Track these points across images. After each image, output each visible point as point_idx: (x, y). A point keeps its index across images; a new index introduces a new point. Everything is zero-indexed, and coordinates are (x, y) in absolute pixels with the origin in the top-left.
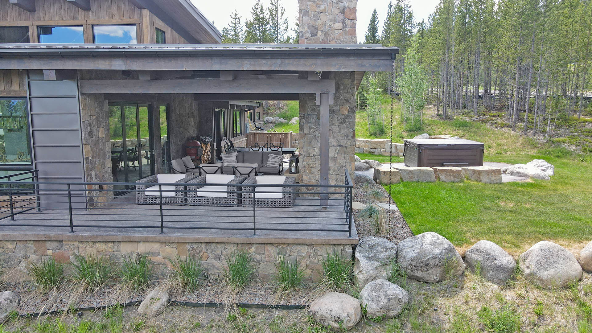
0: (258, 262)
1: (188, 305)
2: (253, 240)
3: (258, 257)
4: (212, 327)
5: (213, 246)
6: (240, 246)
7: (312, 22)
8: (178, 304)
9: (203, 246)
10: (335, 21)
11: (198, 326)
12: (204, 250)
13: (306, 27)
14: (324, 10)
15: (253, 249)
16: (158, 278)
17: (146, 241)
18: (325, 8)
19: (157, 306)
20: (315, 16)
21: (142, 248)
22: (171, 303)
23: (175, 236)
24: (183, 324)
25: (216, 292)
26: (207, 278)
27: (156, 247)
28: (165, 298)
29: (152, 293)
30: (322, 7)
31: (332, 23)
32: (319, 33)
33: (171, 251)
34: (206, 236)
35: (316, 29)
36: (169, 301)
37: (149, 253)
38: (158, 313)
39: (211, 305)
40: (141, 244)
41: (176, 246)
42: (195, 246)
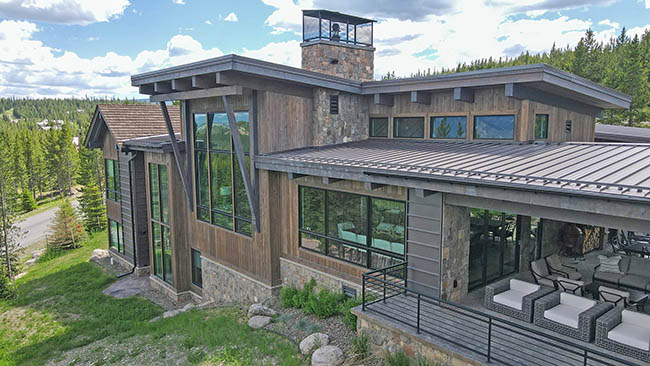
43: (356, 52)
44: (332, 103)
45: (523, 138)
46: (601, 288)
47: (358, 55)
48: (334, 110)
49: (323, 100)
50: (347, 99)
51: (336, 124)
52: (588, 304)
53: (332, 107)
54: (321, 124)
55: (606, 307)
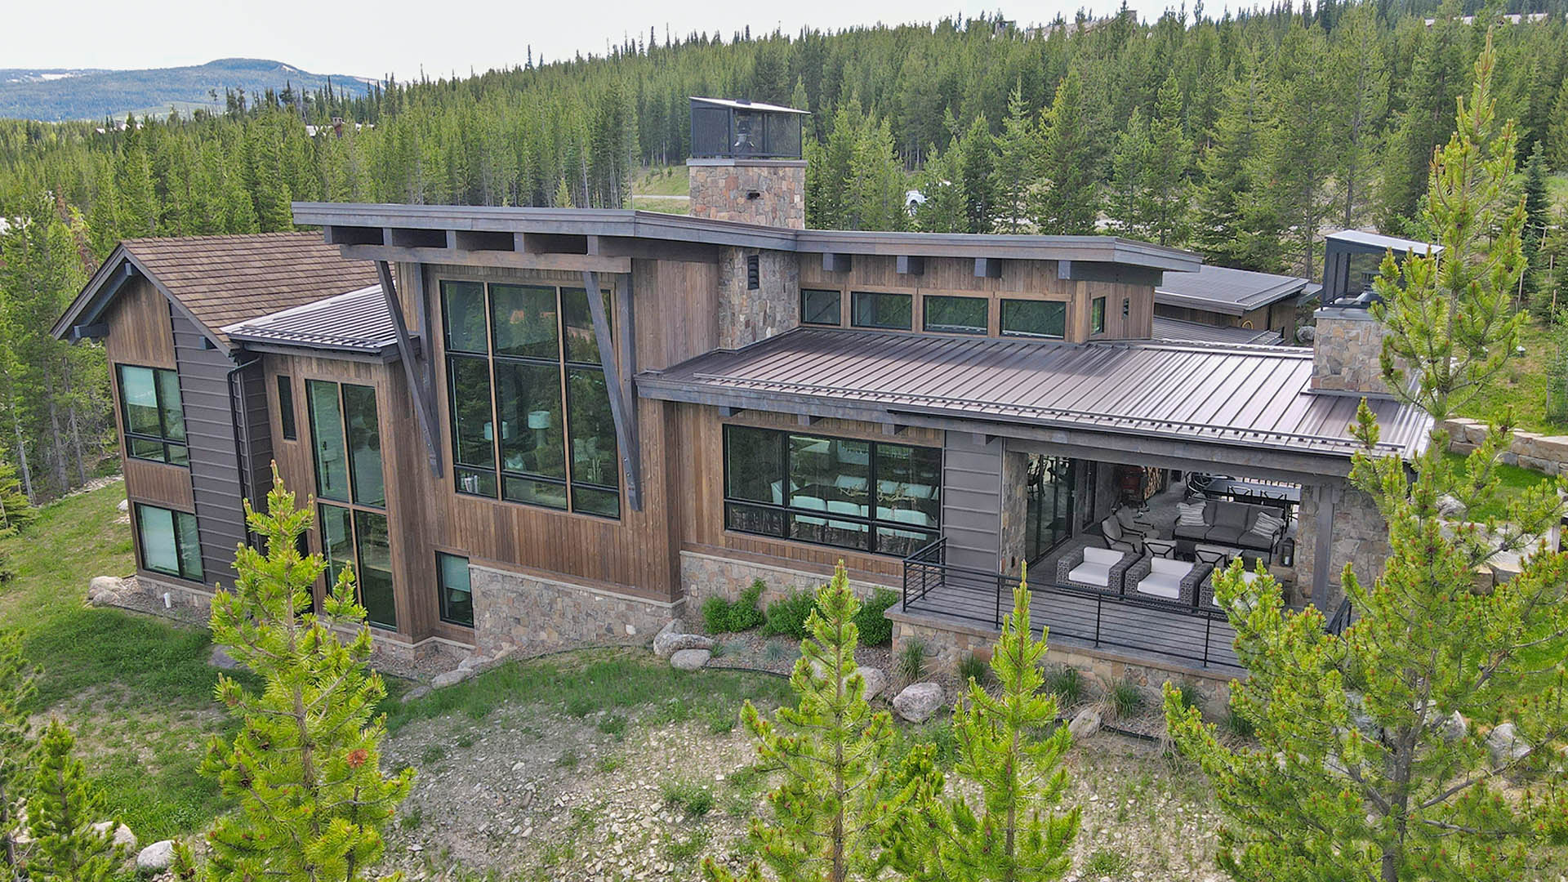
0: (1206, 699)
1: (1122, 733)
2: (1202, 672)
3: (1207, 693)
4: (1146, 760)
5: (1154, 671)
6: (1186, 677)
7: (1334, 354)
8: (1112, 730)
9: (1142, 669)
10: (1371, 354)
11: (1131, 757)
12: (1143, 674)
13: (1324, 361)
14: (1357, 338)
15: (1202, 683)
16: (1086, 697)
17: (1078, 652)
18: (1358, 334)
19: (1089, 727)
20: (1340, 345)
21: (1073, 660)
22: (1104, 728)
23: (1112, 652)
24: (1115, 752)
25: (1153, 725)
26: (1143, 705)
27: (1088, 661)
28: (1097, 720)
29: (1084, 713)
30: (1353, 333)
31: (1366, 357)
32: (1345, 371)
33: (1106, 669)
34: (1148, 659)
35: (1340, 364)
36: (1101, 725)
37: (1079, 667)
38: (1090, 735)
39: (1147, 738)
40: (1071, 655)
41: (1111, 664)
42: (1133, 668)
43: (781, 173)
44: (750, 270)
45: (1079, 338)
46: (1198, 547)
47: (783, 178)
48: (754, 283)
49: (739, 268)
50: (770, 260)
51: (756, 309)
52: (1184, 569)
53: (750, 277)
54: (737, 309)
55: (1205, 569)
